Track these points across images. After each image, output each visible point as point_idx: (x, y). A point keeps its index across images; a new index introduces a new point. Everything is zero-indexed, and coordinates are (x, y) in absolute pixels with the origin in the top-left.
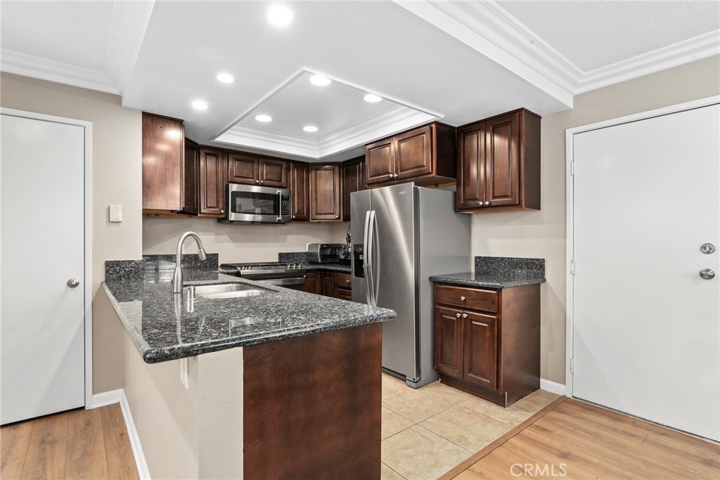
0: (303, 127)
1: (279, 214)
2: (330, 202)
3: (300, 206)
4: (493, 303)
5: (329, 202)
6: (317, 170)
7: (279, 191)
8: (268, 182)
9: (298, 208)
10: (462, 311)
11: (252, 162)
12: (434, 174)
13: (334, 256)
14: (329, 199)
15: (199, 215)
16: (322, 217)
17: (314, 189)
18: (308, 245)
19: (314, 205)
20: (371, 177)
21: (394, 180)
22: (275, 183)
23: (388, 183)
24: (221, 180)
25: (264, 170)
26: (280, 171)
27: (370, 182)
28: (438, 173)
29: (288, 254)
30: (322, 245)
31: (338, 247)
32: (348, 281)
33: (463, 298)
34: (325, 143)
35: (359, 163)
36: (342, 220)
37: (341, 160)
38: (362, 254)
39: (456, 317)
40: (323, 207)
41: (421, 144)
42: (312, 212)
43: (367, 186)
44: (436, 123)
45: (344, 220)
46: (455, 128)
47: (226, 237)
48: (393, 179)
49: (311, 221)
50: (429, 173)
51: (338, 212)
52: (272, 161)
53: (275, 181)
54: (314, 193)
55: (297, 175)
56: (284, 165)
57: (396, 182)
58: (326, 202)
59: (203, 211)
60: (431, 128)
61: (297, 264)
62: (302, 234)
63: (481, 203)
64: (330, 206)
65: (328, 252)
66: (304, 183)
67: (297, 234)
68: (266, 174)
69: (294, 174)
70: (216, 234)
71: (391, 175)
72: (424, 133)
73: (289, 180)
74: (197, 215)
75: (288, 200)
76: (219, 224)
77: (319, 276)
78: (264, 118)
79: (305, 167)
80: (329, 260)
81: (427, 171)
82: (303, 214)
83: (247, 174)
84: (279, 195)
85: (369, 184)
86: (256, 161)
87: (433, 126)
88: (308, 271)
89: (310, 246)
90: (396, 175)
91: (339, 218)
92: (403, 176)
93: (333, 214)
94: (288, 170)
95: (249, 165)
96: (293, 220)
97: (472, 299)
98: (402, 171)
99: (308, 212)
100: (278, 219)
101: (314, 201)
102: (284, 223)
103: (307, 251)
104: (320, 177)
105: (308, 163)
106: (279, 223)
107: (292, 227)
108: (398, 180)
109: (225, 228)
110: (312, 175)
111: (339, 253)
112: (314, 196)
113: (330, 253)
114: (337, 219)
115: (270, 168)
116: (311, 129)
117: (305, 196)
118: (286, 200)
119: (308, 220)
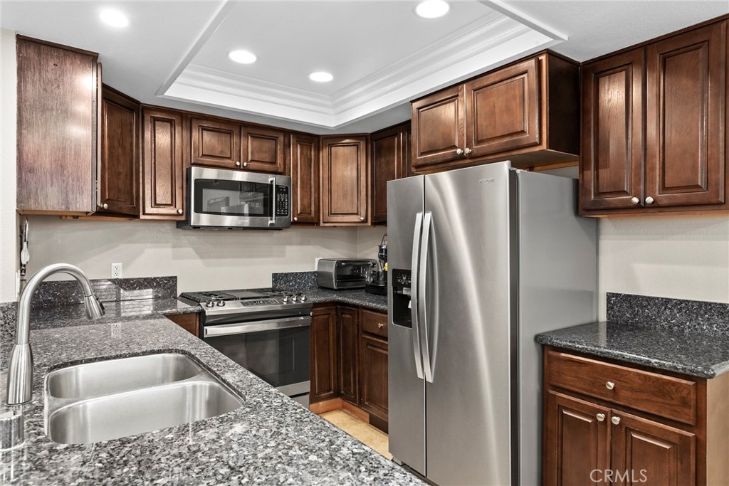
0: (309, 74)
1: (271, 215)
2: (352, 194)
3: (306, 202)
4: (685, 403)
5: (349, 197)
6: (331, 146)
7: (270, 179)
8: (256, 164)
9: (302, 204)
10: (607, 409)
11: (230, 133)
12: (544, 146)
13: (357, 278)
14: (349, 193)
15: (142, 217)
16: (339, 218)
17: (326, 176)
18: (317, 260)
19: (327, 201)
20: (422, 154)
21: (465, 158)
22: (267, 167)
23: (452, 164)
24: (178, 161)
25: (249, 145)
26: (274, 147)
27: (420, 163)
28: (550, 145)
29: (286, 274)
30: (339, 262)
31: (364, 264)
32: (380, 325)
33: (611, 385)
34: (344, 102)
35: (397, 135)
36: (369, 224)
37: (369, 130)
38: (409, 286)
39: (594, 418)
40: (340, 204)
41: (518, 93)
42: (324, 210)
43: (413, 170)
44: (548, 52)
45: (374, 224)
46: (579, 63)
47: (189, 250)
48: (462, 157)
49: (322, 224)
50: (535, 145)
51: (363, 212)
52: (261, 132)
53: (266, 162)
54: (326, 182)
55: (301, 154)
56: (281, 138)
57: (468, 161)
58: (345, 196)
59: (149, 210)
60: (539, 63)
61: (300, 295)
62: (309, 244)
63: (635, 200)
64: (352, 201)
65: (348, 272)
66: (311, 165)
67: (302, 244)
68: (252, 153)
69: (296, 152)
70: (174, 247)
71: (459, 151)
72: (526, 72)
73: (288, 162)
74: (137, 217)
75: (287, 192)
76: (179, 230)
77: (333, 312)
78: (243, 57)
79: (314, 141)
80: (350, 285)
81: (532, 141)
82: (310, 214)
83: (222, 152)
84: (271, 185)
85: (418, 167)
86: (236, 131)
87: (543, 58)
88: (316, 305)
89: (320, 263)
90: (467, 150)
91: (366, 221)
92: (481, 152)
93: (357, 214)
94: (287, 146)
95: (225, 138)
96: (294, 223)
97: (632, 390)
98: (479, 142)
99: (318, 211)
100: (270, 222)
101: (327, 193)
102: (279, 229)
103: (316, 269)
104: (336, 157)
105: (318, 136)
106: (273, 228)
107: (293, 233)
108: (471, 158)
109: (187, 237)
110: (324, 154)
111: (364, 273)
112: (327, 187)
113: (350, 274)
114: (363, 222)
115: (257, 143)
116: (321, 77)
117: (313, 186)
118: (283, 192)
119: (318, 224)
